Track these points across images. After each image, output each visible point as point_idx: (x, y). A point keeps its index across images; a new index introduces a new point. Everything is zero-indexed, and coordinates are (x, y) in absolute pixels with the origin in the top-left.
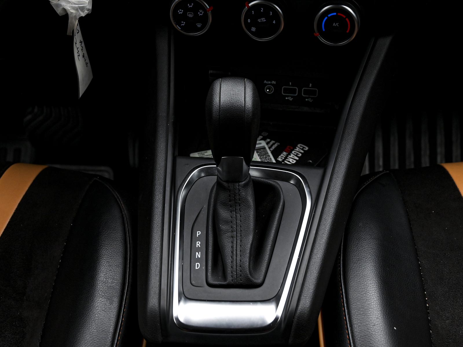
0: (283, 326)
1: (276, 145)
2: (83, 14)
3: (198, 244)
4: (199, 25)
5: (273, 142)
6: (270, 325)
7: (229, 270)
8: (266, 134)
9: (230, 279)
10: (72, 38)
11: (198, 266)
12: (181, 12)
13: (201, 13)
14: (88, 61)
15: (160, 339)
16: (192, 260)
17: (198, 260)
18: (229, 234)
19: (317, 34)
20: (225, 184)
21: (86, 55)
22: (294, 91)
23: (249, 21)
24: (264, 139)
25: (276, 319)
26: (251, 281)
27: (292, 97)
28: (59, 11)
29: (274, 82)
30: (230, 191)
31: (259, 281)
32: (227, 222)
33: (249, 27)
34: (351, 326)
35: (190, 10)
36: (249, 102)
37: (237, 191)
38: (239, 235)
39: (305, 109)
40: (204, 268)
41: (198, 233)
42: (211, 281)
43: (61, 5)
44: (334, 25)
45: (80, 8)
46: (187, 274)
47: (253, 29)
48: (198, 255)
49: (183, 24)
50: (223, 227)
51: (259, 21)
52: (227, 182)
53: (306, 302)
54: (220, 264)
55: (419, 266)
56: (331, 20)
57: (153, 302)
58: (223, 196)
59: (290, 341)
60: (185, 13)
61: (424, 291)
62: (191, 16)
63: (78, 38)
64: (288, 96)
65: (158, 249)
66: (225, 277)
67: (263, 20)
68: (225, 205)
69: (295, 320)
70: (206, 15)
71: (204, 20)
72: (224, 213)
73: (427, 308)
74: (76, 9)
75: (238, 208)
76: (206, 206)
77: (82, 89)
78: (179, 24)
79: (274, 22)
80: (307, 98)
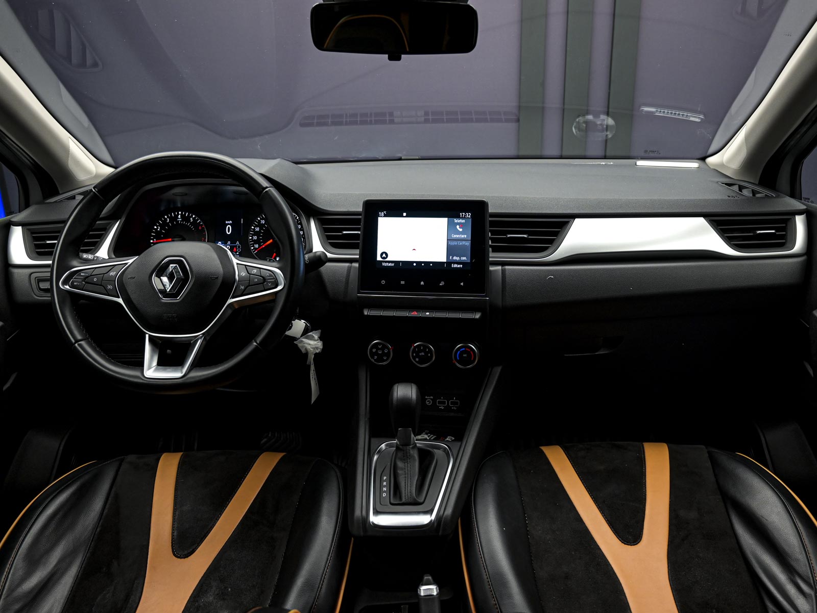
0: (435, 524)
1: (434, 437)
2: (317, 352)
3: (385, 483)
4: (385, 358)
5: (432, 435)
6: (428, 524)
7: (403, 495)
8: (428, 431)
9: (404, 500)
10: (309, 366)
11: (384, 495)
12: (374, 350)
13: (386, 351)
14: (317, 382)
15: (362, 534)
16: (381, 492)
17: (385, 492)
18: (404, 476)
19: (454, 361)
20: (401, 447)
21: (316, 378)
22: (444, 403)
23: (414, 355)
24: (427, 434)
25: (431, 521)
26: (416, 500)
27: (443, 406)
28: (303, 351)
29: (432, 397)
30: (404, 451)
31: (422, 501)
32: (402, 469)
33: (414, 358)
34: (478, 528)
35: (380, 349)
36: (414, 396)
37: (408, 451)
38: (409, 476)
39: (452, 414)
40: (388, 496)
41: (385, 478)
42: (392, 501)
43: (305, 346)
44: (464, 355)
45: (316, 347)
46: (378, 499)
47: (417, 359)
48: (385, 489)
49: (376, 357)
50: (400, 472)
51: (420, 354)
52: (402, 445)
53: (449, 511)
54: (398, 493)
55: (522, 500)
56: (462, 353)
57: (358, 513)
58: (400, 454)
59: (440, 533)
60: (377, 351)
61: (525, 514)
62: (380, 352)
63: (312, 367)
64: (441, 406)
65: (361, 485)
66: (401, 498)
67: (423, 354)
68: (401, 459)
69: (443, 520)
70: (389, 352)
71: (388, 355)
72: (400, 464)
73: (527, 524)
74: (314, 348)
75: (409, 461)
76: (389, 464)
77: (313, 399)
78: (373, 357)
79: (429, 355)
80: (453, 407)
